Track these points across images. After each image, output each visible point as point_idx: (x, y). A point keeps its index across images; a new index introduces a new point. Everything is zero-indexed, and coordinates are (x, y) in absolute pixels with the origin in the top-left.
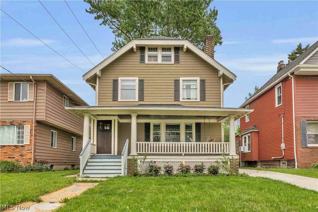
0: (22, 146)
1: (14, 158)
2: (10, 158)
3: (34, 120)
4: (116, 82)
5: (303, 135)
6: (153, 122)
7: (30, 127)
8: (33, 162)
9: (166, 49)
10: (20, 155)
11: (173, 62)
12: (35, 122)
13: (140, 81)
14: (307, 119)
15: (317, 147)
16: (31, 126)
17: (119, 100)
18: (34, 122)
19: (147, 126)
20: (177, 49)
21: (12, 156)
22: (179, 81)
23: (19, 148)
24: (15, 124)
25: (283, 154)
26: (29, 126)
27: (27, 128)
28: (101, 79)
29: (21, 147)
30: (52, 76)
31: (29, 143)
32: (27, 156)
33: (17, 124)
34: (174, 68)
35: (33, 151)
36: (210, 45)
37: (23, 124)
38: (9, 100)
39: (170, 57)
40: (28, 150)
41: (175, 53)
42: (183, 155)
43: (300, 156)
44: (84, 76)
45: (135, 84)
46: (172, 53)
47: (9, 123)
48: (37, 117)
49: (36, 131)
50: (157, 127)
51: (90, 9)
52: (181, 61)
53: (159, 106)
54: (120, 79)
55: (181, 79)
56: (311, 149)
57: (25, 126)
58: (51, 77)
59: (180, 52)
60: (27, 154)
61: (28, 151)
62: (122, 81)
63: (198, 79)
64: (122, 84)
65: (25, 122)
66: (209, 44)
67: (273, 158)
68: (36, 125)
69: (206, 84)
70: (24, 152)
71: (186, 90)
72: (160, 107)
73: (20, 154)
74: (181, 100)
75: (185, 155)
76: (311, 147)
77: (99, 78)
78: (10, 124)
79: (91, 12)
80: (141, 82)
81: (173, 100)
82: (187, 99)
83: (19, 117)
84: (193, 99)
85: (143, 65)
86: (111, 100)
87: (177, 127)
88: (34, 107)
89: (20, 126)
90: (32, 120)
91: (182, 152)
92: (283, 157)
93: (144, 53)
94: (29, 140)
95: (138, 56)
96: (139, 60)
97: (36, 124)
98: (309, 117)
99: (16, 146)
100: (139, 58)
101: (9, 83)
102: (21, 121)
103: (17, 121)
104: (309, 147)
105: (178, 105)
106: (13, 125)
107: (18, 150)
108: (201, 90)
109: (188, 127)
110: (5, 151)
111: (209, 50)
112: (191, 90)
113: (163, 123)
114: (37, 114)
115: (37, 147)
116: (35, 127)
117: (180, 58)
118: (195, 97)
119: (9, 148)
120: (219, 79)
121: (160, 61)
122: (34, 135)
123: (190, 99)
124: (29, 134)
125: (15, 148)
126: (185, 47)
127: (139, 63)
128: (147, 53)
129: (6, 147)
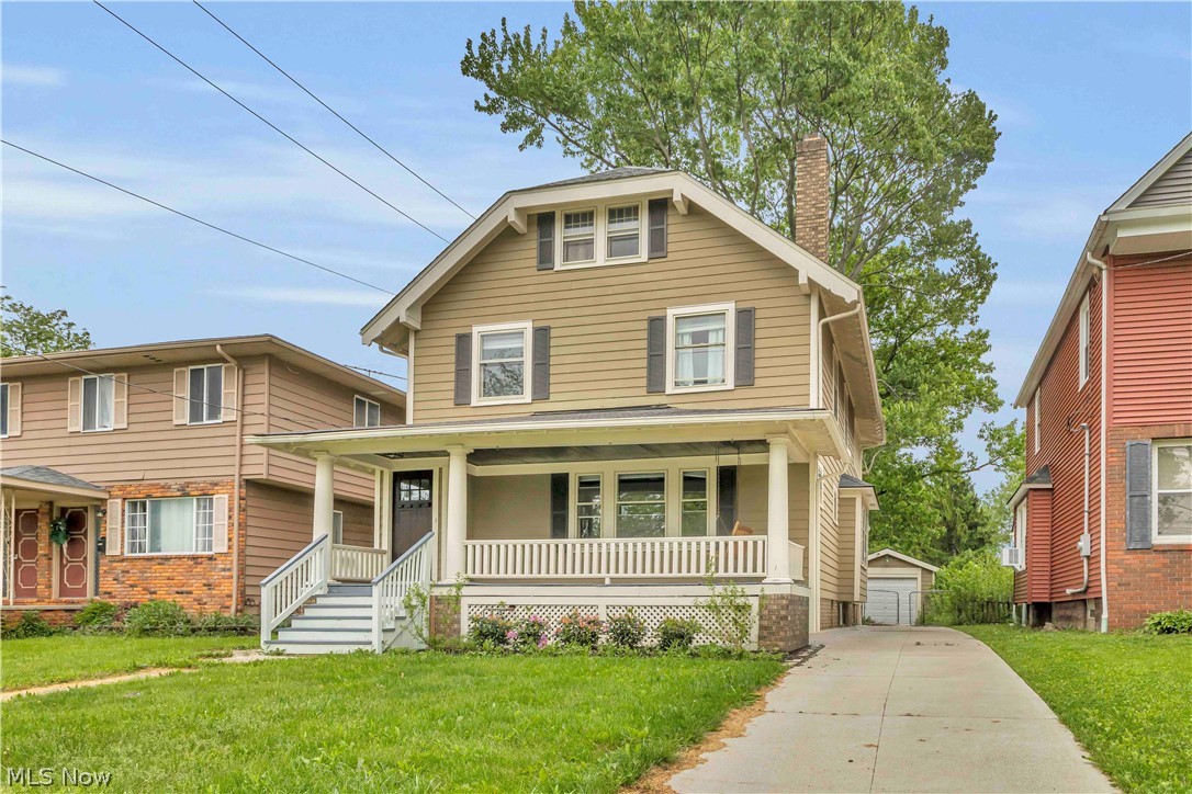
0: (210, 558)
1: (190, 593)
2: (182, 593)
3: (237, 478)
4: (463, 341)
5: (1136, 500)
6: (576, 470)
7: (227, 500)
8: (237, 605)
9: (621, 212)
10: (205, 585)
11: (644, 255)
12: (240, 487)
13: (537, 331)
14: (1156, 432)
15: (1189, 545)
16: (231, 497)
17: (474, 403)
18: (236, 484)
19: (559, 484)
20: (660, 206)
21: (184, 589)
22: (662, 320)
23: (201, 564)
24: (192, 493)
25: (1086, 576)
26: (226, 496)
27: (222, 502)
28: (421, 335)
29: (208, 562)
30: (275, 341)
31: (225, 550)
32: (222, 588)
33: (196, 493)
34: (646, 277)
35: (235, 573)
36: (812, 176)
37: (211, 492)
38: (176, 422)
39: (636, 237)
40: (224, 570)
41: (652, 222)
42: (607, 582)
43: (1119, 585)
44: (364, 330)
45: (520, 345)
46: (642, 226)
47: (179, 490)
48: (246, 471)
49: (244, 510)
50: (590, 486)
51: (487, 98)
52: (670, 247)
53: (597, 414)
54: (477, 331)
55: (671, 313)
56: (1169, 554)
57: (215, 497)
58: (270, 341)
59: (670, 218)
60: (223, 581)
61: (223, 573)
62: (483, 337)
63: (730, 308)
64: (485, 348)
65: (216, 484)
66: (809, 172)
67: (1069, 591)
68: (243, 495)
69: (759, 323)
70: (215, 577)
71: (691, 350)
72: (598, 417)
73: (204, 581)
74: (670, 388)
75: (616, 582)
76: (1168, 545)
77: (416, 332)
78: (179, 494)
79: (492, 108)
80: (542, 336)
81: (644, 391)
82: (696, 382)
83: (199, 472)
84: (715, 381)
85: (547, 277)
86: (451, 404)
87: (656, 484)
88: (238, 438)
89: (205, 496)
90: (232, 478)
91: (603, 574)
92: (1088, 587)
93: (551, 234)
94: (226, 540)
95: (531, 248)
96: (534, 262)
97: (244, 490)
98: (1162, 424)
99: (194, 558)
100: (535, 253)
101: (176, 370)
102: (205, 482)
103: (195, 483)
104: (1160, 545)
105: (659, 407)
106: (188, 495)
107: (199, 569)
108: (738, 349)
109: (693, 483)
110: (168, 574)
111: (807, 195)
112: (710, 349)
113: (609, 471)
114: (247, 460)
115: (249, 561)
116: (241, 499)
117: (670, 238)
118: (719, 376)
119: (179, 563)
120: (803, 300)
121: (600, 257)
122: (240, 524)
123: (705, 382)
124: (226, 522)
125: (191, 563)
126: (677, 198)
127: (534, 271)
128: (560, 234)
129: (172, 562)
